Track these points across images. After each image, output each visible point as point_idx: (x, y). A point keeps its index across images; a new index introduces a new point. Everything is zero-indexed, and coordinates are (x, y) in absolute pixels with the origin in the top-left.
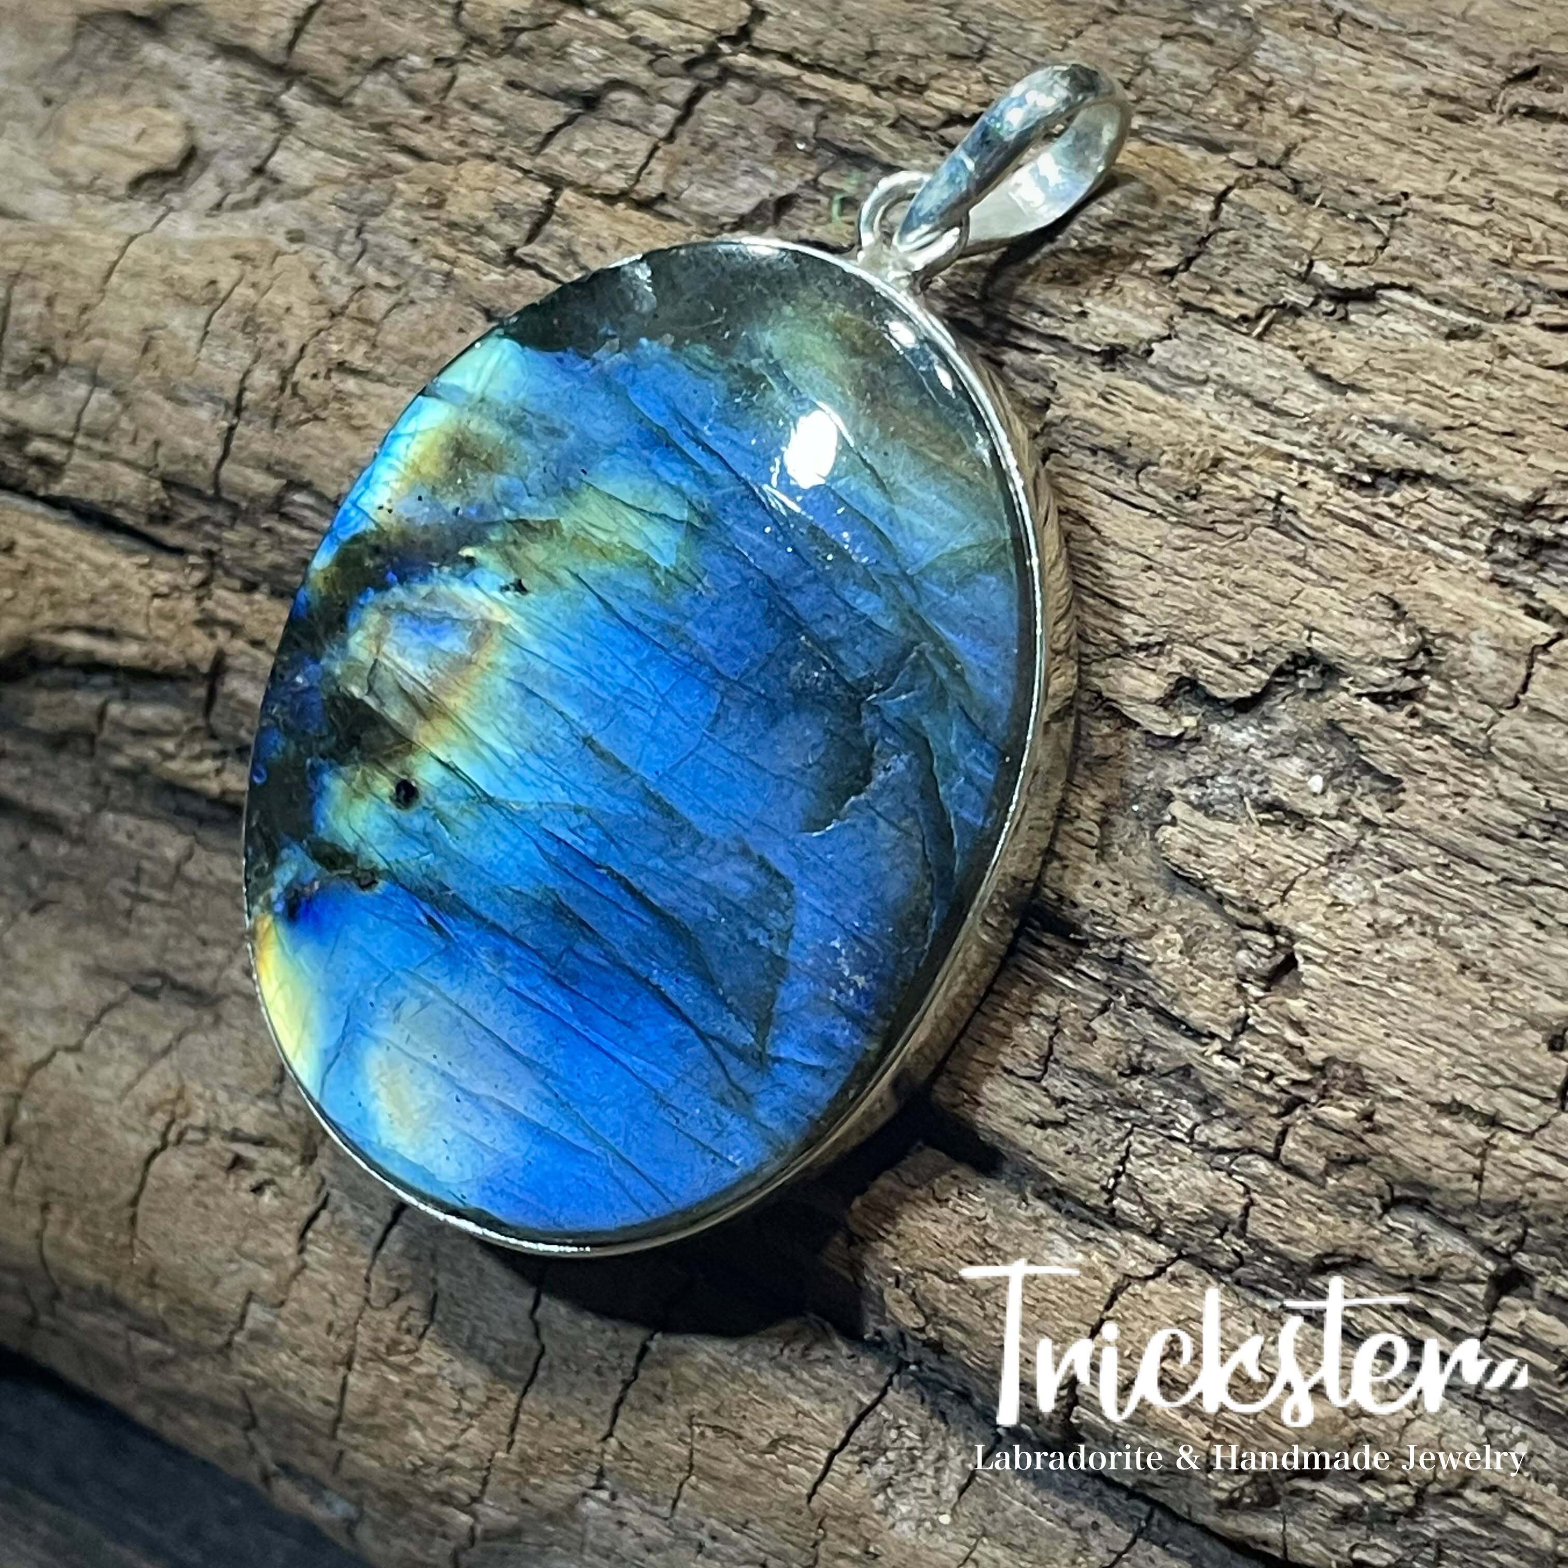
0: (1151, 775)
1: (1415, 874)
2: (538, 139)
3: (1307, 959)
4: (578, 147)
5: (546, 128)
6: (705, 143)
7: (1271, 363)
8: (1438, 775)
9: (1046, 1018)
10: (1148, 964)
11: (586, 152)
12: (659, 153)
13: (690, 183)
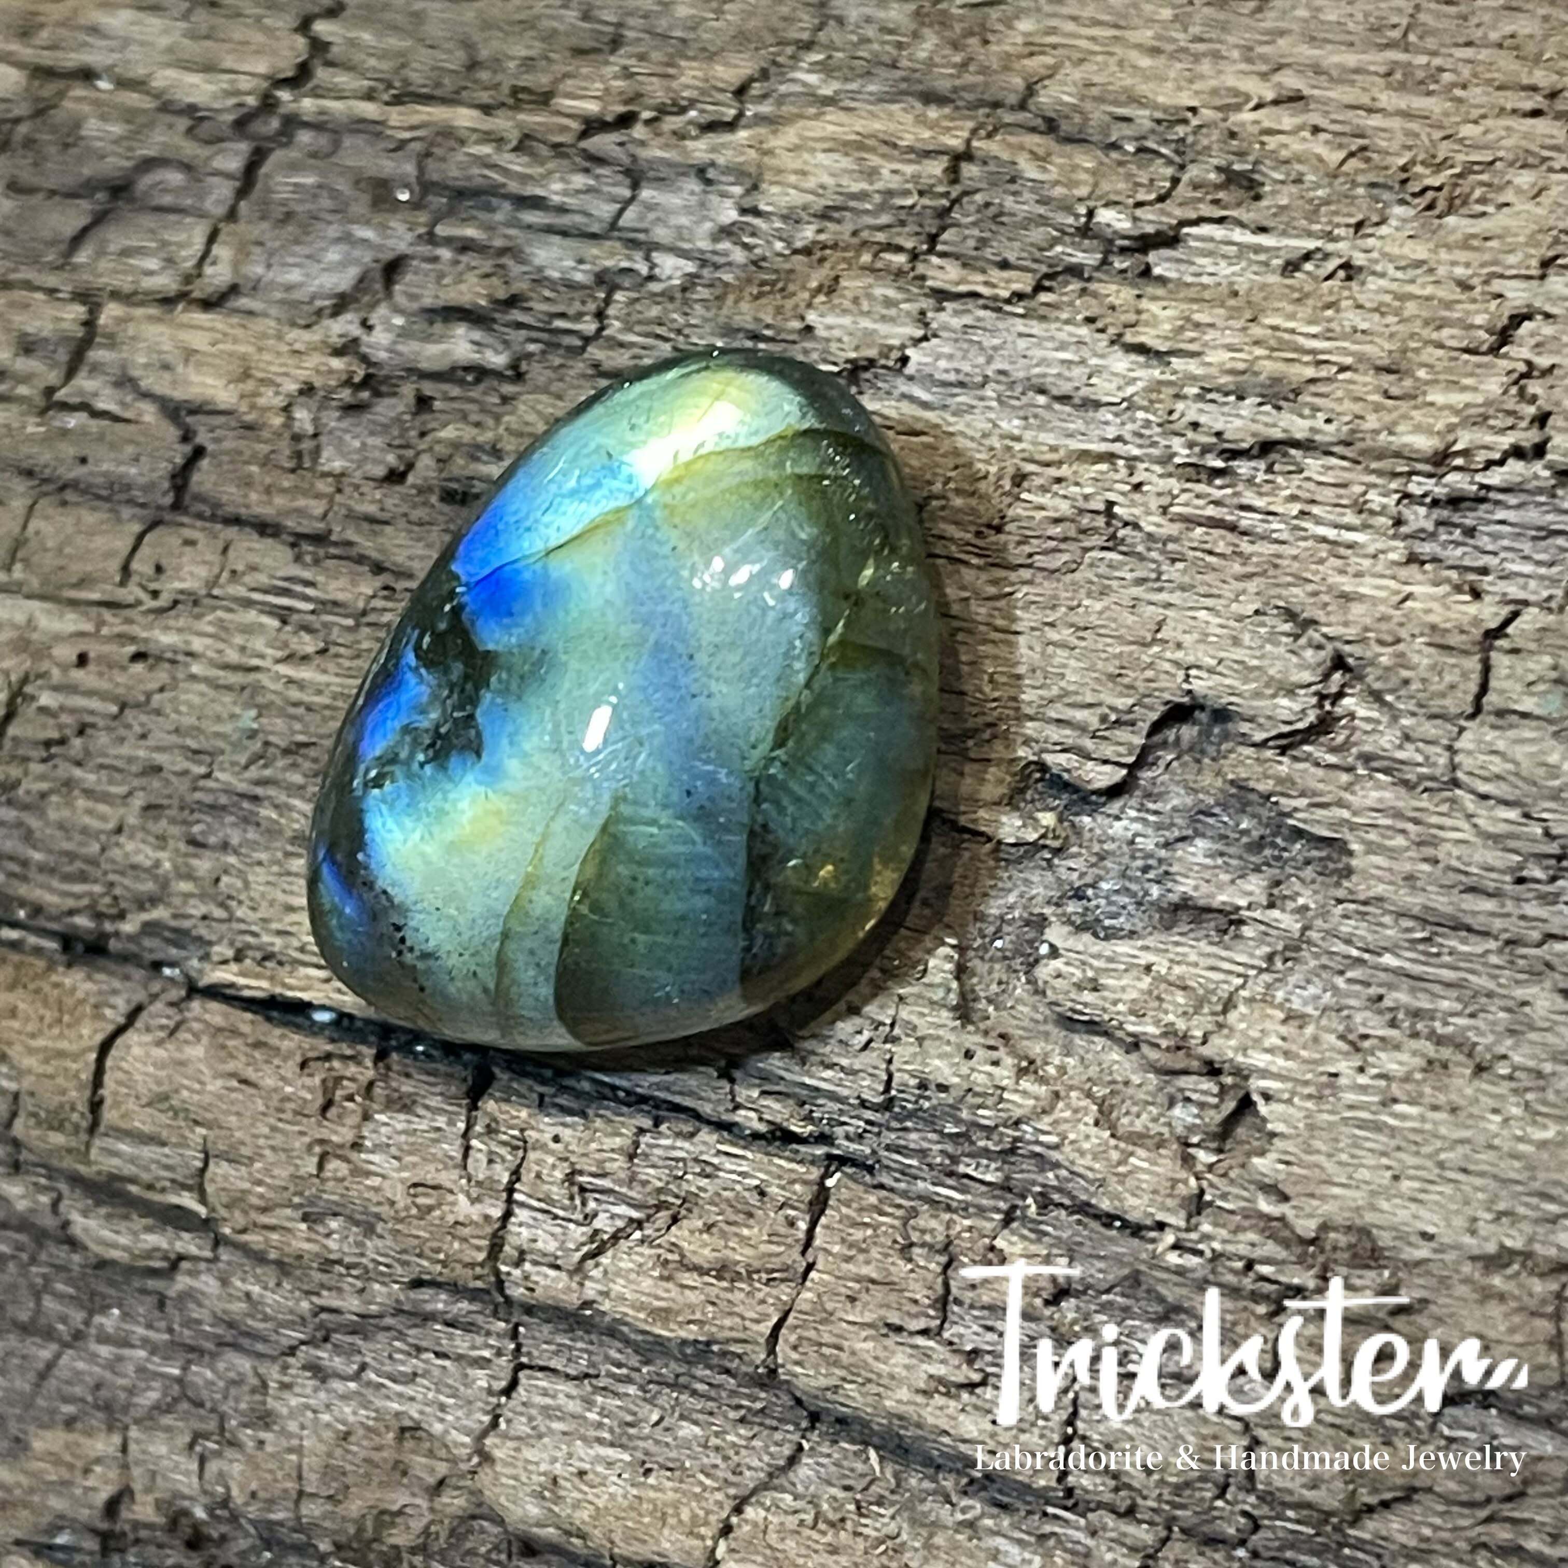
0: (1011, 899)
2: (62, 248)
3: (1267, 1097)
5: (70, 232)
8: (1391, 822)
9: (931, 1247)
10: (1056, 1147)
11: (126, 252)
12: (222, 237)
13: (269, 266)
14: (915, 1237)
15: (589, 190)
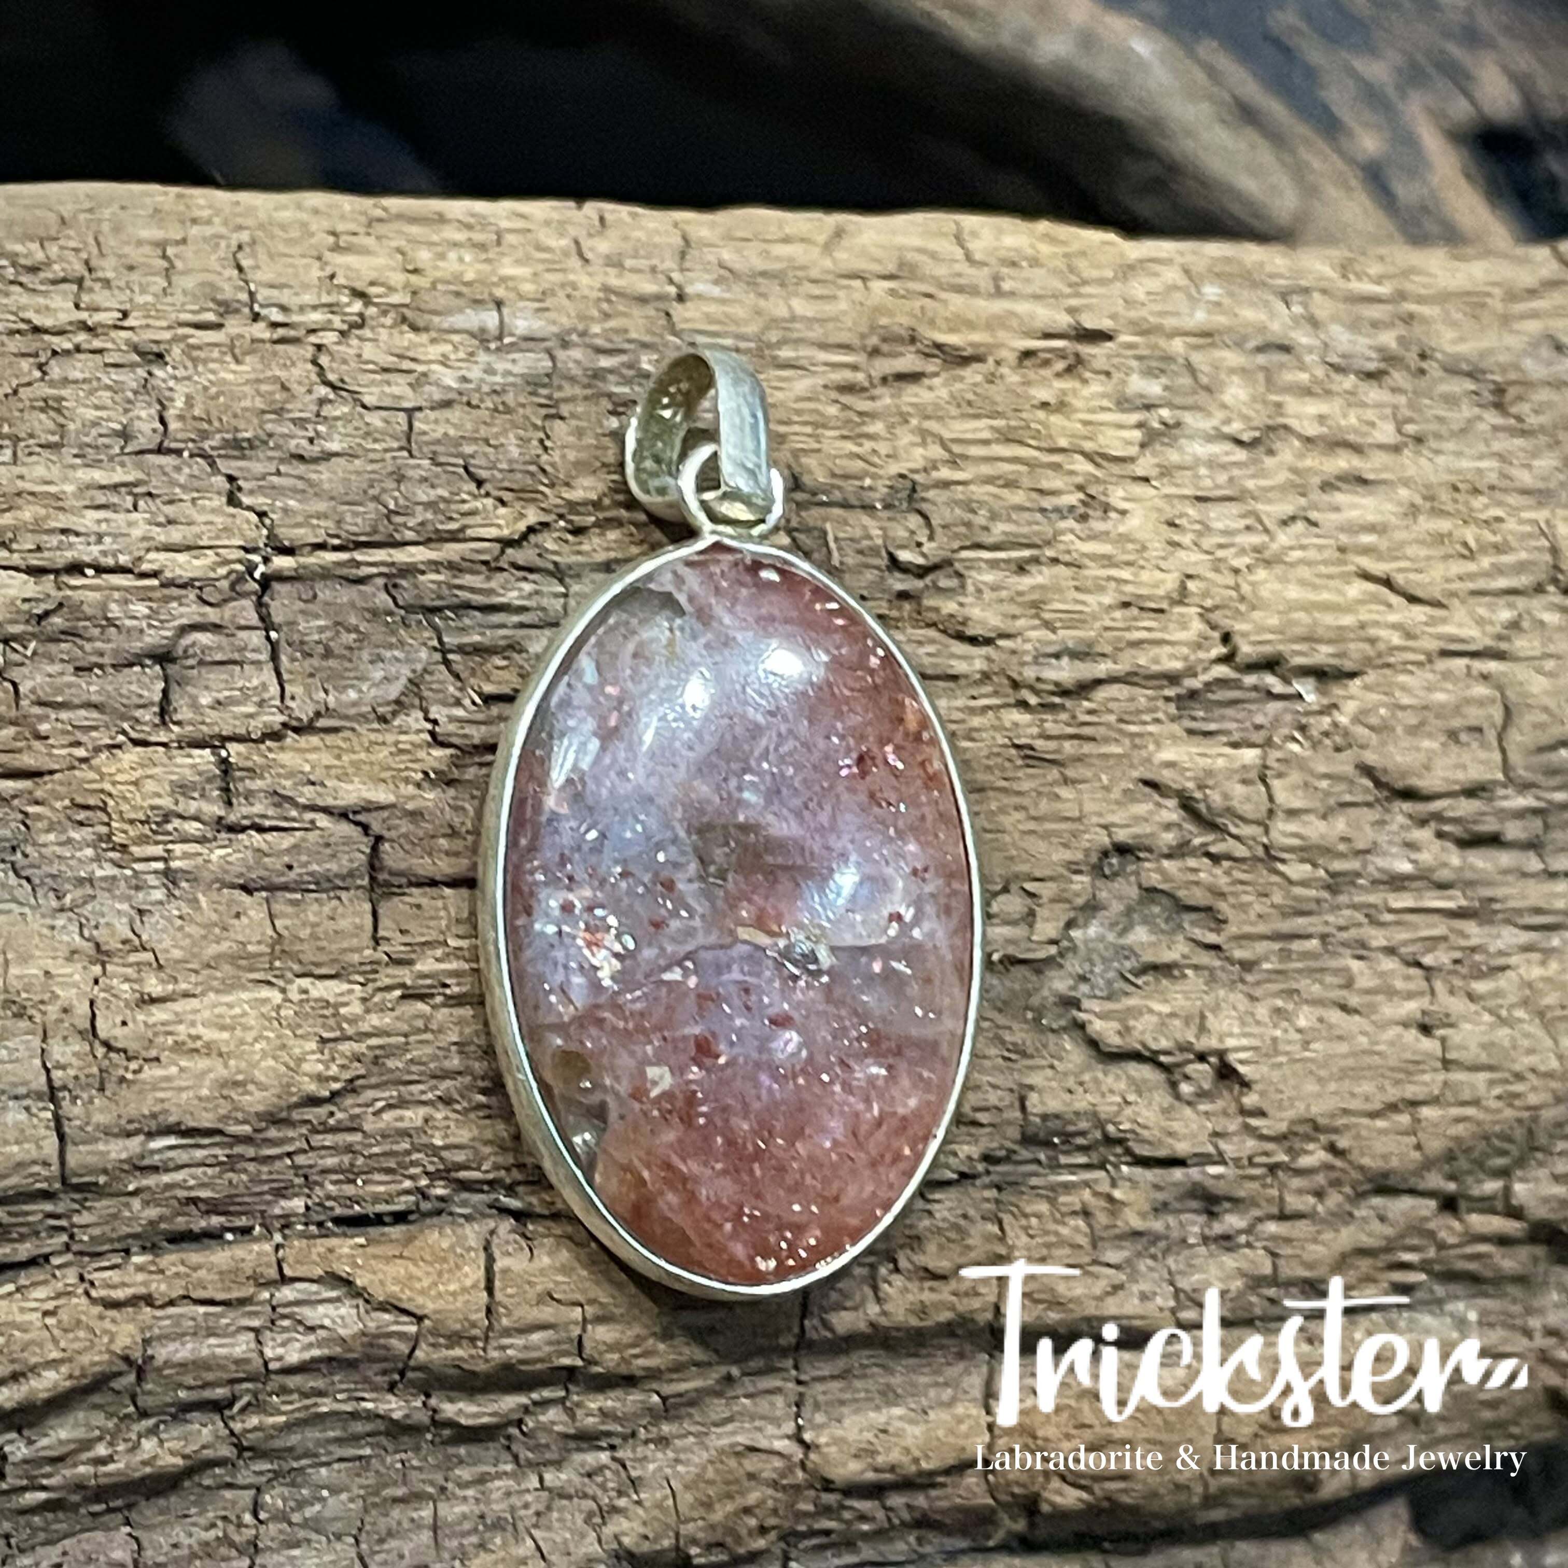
1: (1266, 966)
2: (156, 709)
3: (1241, 1062)
4: (205, 700)
5: (157, 697)
6: (320, 649)
7: (920, 643)
8: (1240, 888)
9: (1074, 1213)
10: (1130, 1130)
11: (219, 703)
12: (284, 676)
13: (326, 692)
14: (1064, 1209)
15: (537, 592)
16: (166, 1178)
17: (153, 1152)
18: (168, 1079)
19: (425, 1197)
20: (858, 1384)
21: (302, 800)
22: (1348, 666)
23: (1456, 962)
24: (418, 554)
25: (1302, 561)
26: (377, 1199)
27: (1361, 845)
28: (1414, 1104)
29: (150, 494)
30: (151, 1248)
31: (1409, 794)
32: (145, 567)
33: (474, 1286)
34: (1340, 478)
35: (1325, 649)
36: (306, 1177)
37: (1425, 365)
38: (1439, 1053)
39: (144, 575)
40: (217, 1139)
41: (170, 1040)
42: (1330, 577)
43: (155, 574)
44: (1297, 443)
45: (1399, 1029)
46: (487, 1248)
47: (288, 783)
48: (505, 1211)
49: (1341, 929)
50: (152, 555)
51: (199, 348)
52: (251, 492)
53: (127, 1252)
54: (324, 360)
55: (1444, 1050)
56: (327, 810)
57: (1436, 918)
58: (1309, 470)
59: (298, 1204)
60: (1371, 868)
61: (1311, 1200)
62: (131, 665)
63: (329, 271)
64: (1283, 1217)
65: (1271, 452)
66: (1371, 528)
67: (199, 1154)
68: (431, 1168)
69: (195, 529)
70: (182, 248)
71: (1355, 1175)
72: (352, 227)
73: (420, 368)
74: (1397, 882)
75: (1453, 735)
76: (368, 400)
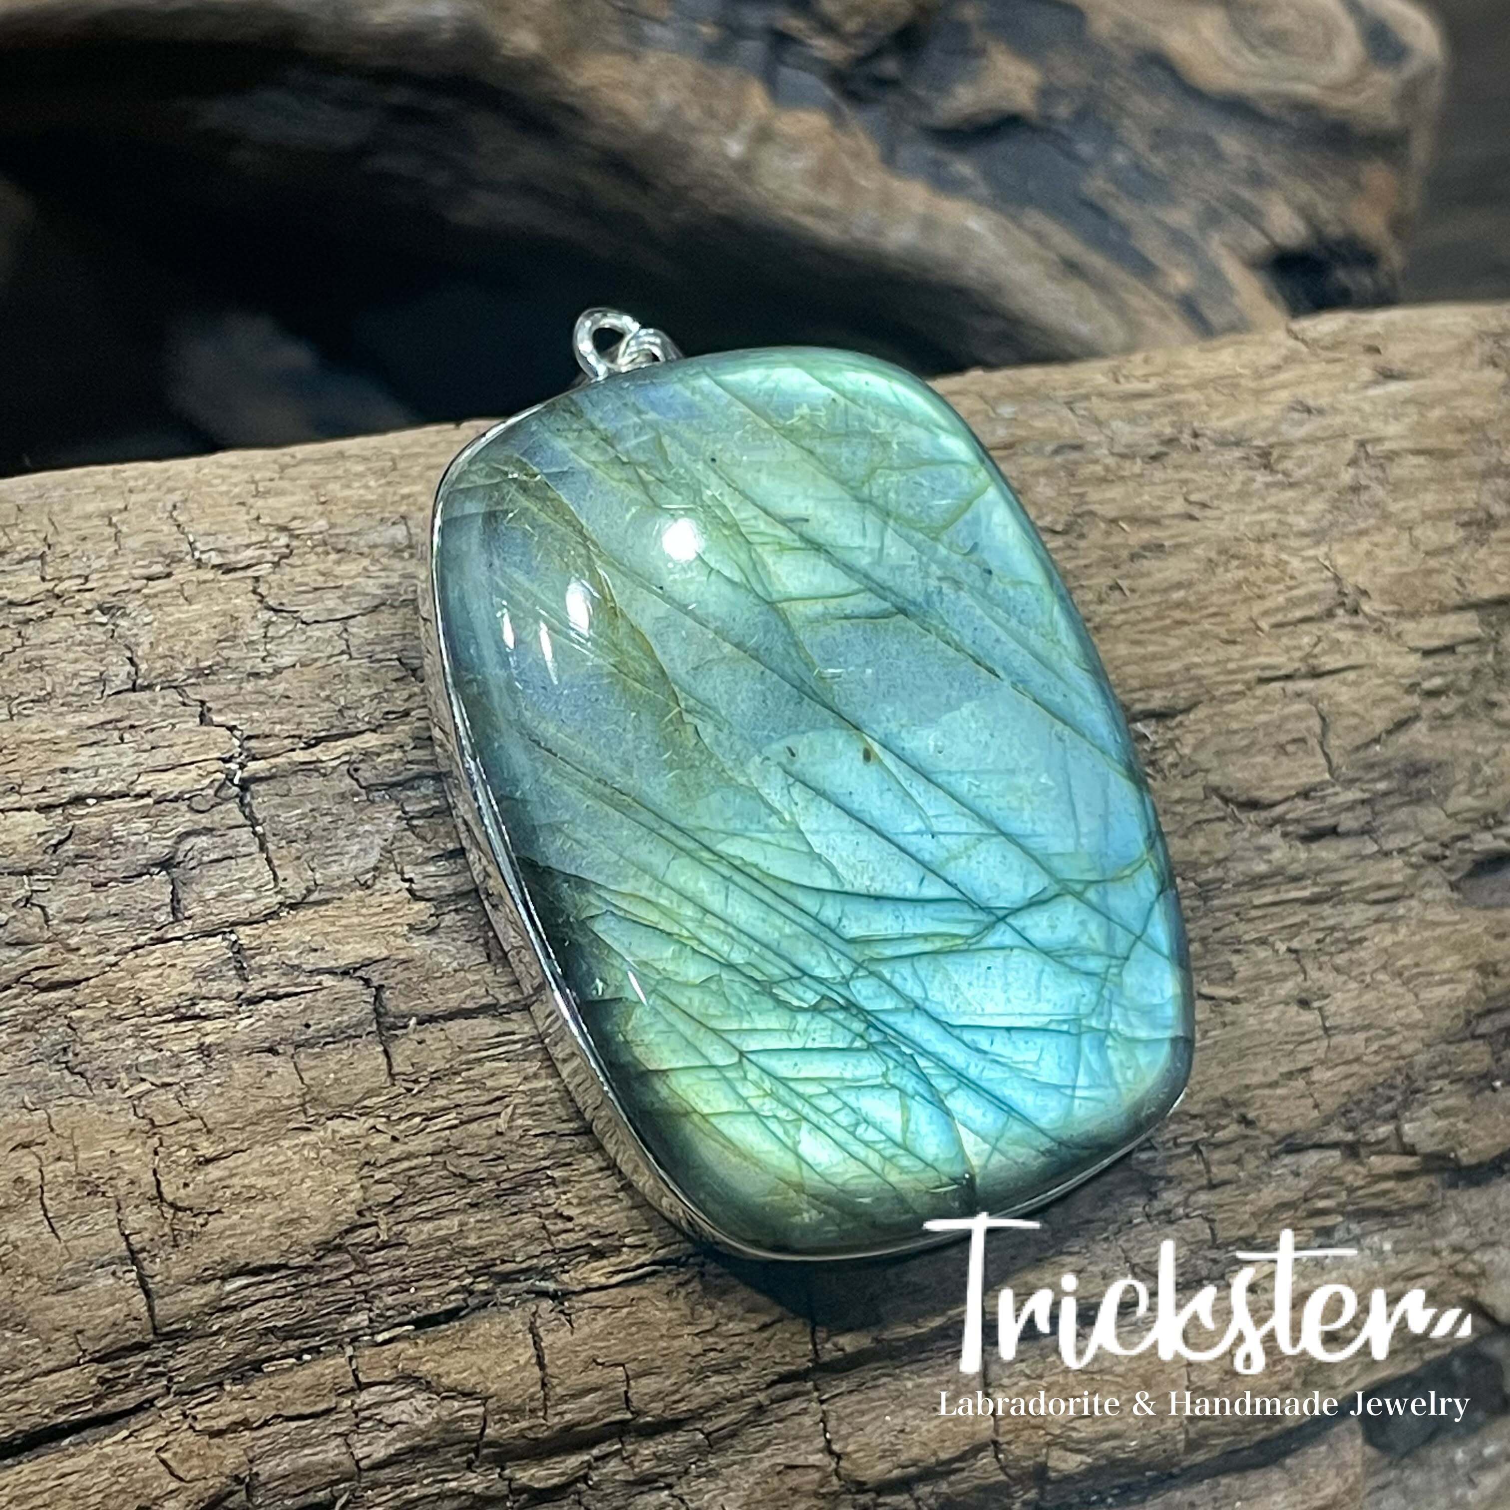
16: (244, 1315)
17: (229, 1293)
18: (233, 1227)
19: (471, 1293)
20: (873, 1394)
21: (309, 967)
22: (1181, 704)
23: (1319, 941)
24: (371, 740)
25: (1125, 623)
26: (429, 1302)
27: (1220, 855)
28: (1306, 1070)
29: (132, 727)
30: (241, 1379)
31: (1253, 805)
32: (139, 789)
33: (527, 1362)
34: (1145, 548)
35: (1158, 694)
36: (365, 1293)
37: (1199, 443)
38: (1320, 1022)
39: (140, 796)
40: (283, 1273)
41: (228, 1193)
42: (1152, 632)
43: (148, 794)
44: (1102, 525)
45: (1281, 1007)
46: (533, 1330)
47: (293, 953)
48: (543, 1294)
49: (1216, 930)
50: (142, 779)
51: (156, 595)
52: (220, 711)
53: (220, 1384)
54: (262, 589)
55: (1324, 1018)
56: (331, 972)
57: (1297, 906)
58: (1118, 546)
59: (362, 1318)
60: (1232, 874)
61: (1233, 1167)
62: (140, 875)
63: (254, 513)
64: (1212, 1186)
65: (1082, 536)
66: (1179, 586)
67: (270, 1288)
68: (472, 1267)
69: (175, 749)
70: (125, 515)
71: (1267, 1140)
72: (269, 475)
73: (347, 583)
74: (1257, 882)
75: (1281, 748)
76: (305, 617)
